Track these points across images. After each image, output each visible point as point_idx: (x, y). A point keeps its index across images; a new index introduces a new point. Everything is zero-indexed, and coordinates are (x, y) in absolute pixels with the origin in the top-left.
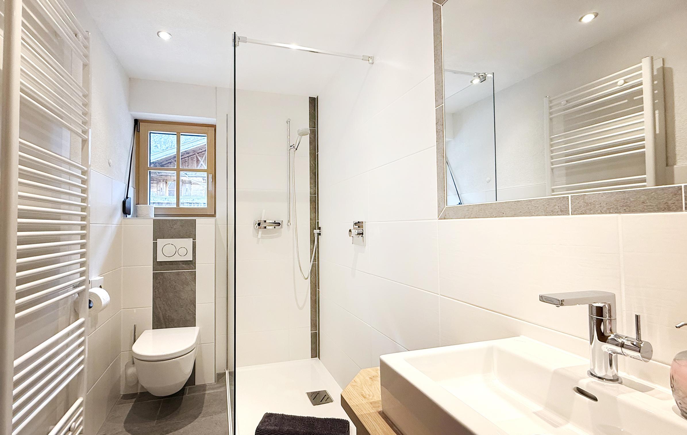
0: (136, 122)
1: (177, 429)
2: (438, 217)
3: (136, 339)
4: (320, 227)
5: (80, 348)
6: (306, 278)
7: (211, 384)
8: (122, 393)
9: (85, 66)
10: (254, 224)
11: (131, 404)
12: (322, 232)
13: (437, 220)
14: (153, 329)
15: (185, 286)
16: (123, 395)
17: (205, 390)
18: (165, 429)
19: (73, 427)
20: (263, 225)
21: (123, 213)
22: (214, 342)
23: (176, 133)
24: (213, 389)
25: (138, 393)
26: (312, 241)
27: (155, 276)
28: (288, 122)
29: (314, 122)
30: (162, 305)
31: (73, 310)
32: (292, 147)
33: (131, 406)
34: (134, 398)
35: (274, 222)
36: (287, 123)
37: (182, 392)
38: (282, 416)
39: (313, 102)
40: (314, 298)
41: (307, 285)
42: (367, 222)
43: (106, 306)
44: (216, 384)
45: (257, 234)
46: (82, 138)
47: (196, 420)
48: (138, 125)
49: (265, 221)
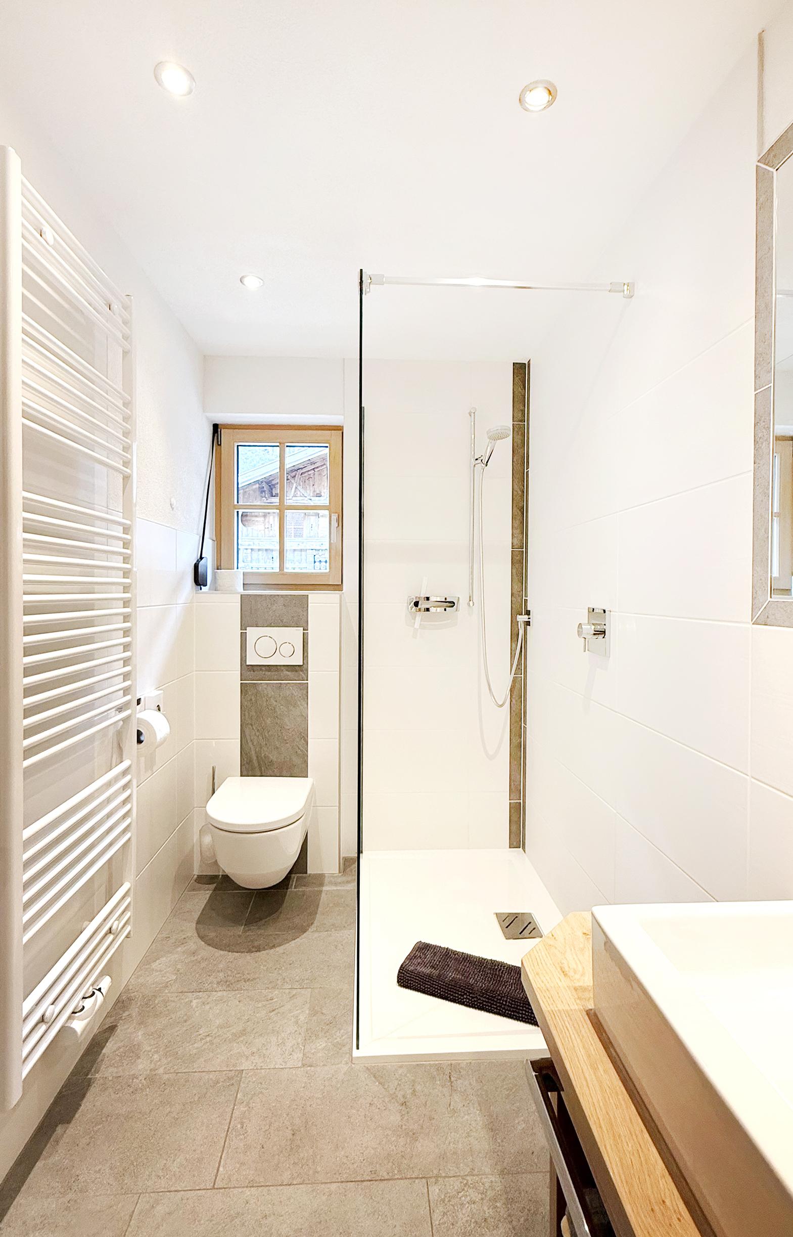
0: (216, 427)
1: (274, 946)
2: (752, 621)
3: (215, 789)
4: (530, 611)
5: (125, 807)
6: (501, 703)
7: (332, 875)
8: (196, 872)
9: (126, 353)
10: (408, 603)
11: (208, 892)
12: (532, 620)
13: (750, 626)
14: (241, 776)
15: (291, 708)
16: (198, 875)
17: (322, 885)
18: (256, 944)
19: (115, 928)
20: (423, 605)
21: (194, 583)
22: (338, 805)
23: (278, 444)
24: (336, 884)
25: (219, 875)
26: (514, 636)
27: (244, 689)
28: (472, 414)
29: (522, 410)
30: (256, 737)
31: (115, 745)
32: (479, 461)
33: (208, 896)
34: (214, 883)
35: (444, 600)
36: (471, 416)
37: (285, 883)
38: (445, 950)
39: (521, 371)
40: (515, 742)
41: (503, 716)
42: (613, 612)
43: (164, 740)
44: (342, 875)
45: (413, 621)
46: (121, 473)
47: (305, 934)
48: (219, 433)
49: (428, 599)
